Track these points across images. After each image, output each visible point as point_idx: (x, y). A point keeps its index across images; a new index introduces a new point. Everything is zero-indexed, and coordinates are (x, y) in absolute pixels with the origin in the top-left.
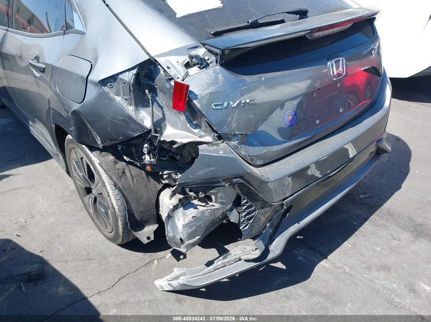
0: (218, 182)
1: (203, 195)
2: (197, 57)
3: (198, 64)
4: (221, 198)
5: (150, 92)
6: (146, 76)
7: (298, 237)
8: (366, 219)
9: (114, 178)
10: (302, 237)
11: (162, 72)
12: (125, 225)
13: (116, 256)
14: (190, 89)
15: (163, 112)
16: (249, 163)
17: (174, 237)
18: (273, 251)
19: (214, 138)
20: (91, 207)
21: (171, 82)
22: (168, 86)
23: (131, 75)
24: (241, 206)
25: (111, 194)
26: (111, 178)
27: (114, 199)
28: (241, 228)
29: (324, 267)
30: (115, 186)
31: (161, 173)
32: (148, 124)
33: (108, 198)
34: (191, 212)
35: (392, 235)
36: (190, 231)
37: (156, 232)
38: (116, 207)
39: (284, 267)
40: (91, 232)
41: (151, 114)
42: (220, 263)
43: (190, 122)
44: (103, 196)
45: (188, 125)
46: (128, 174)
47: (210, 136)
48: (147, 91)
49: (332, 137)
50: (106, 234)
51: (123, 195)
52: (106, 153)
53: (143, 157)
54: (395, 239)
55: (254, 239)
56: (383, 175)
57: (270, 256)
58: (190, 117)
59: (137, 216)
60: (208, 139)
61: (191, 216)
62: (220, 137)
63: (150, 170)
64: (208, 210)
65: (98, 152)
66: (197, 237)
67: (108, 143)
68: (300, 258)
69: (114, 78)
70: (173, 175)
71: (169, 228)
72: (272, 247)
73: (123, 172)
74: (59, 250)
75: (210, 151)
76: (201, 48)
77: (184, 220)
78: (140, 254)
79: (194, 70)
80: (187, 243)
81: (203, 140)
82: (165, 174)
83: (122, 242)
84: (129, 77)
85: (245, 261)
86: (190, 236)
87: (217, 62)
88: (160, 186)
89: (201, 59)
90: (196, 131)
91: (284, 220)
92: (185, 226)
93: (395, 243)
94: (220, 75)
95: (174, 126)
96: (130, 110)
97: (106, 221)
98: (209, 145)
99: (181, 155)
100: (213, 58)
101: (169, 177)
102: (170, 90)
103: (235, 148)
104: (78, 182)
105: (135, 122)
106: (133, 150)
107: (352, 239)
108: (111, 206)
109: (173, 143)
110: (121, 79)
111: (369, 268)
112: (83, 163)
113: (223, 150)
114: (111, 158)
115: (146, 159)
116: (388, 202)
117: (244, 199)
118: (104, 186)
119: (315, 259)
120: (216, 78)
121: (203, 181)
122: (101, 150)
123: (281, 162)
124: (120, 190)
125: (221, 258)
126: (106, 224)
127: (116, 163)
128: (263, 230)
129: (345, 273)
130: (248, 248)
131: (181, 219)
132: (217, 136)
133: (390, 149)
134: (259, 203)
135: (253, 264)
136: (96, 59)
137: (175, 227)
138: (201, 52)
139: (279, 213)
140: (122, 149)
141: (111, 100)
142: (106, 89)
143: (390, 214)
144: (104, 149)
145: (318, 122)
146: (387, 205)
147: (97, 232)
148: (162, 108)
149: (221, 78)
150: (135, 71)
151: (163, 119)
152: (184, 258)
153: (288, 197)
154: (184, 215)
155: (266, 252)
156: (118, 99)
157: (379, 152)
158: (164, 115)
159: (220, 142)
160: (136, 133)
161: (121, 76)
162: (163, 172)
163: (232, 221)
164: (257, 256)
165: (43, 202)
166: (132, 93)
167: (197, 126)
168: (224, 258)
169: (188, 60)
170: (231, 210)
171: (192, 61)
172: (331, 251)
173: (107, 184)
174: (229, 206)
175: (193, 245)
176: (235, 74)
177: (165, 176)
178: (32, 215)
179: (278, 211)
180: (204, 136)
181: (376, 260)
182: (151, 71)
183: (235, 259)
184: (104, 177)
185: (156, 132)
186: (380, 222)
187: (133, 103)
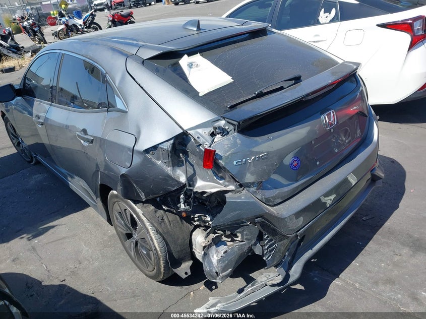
0: (243, 223)
1: (229, 233)
2: (219, 128)
3: (221, 133)
4: (246, 235)
5: (183, 155)
6: (180, 144)
7: (313, 260)
8: (370, 239)
9: (155, 225)
10: (316, 260)
11: (192, 140)
12: (166, 263)
13: (157, 291)
14: (216, 152)
15: (194, 169)
16: (266, 204)
17: (211, 271)
18: (293, 275)
19: (236, 187)
20: (132, 250)
21: (201, 147)
22: (198, 150)
23: (169, 144)
24: (263, 240)
25: (154, 239)
26: (153, 225)
27: (156, 242)
28: (264, 258)
29: (337, 285)
30: (157, 232)
31: (192, 217)
32: (183, 179)
33: (151, 242)
34: (223, 248)
35: (394, 252)
36: (223, 265)
37: (192, 268)
38: (158, 249)
39: (303, 288)
40: (133, 272)
41: (185, 171)
42: (249, 289)
43: (216, 175)
44: (146, 241)
45: (215, 178)
46: (166, 220)
47: (233, 185)
48: (181, 154)
49: (332, 174)
50: (147, 272)
51: (164, 238)
52: (147, 204)
53: (179, 205)
54: (397, 255)
55: (276, 266)
56: (382, 197)
57: (291, 280)
58: (216, 171)
59: (176, 255)
60: (232, 187)
61: (223, 252)
62: (241, 186)
63: (185, 216)
64: (237, 246)
65: (141, 204)
66: (230, 270)
67: (151, 197)
68: (316, 279)
69: (155, 147)
70: (203, 217)
71: (206, 264)
72: (291, 272)
73: (163, 219)
74: (108, 290)
75: (235, 198)
76: (221, 120)
77: (217, 256)
78: (178, 288)
79: (218, 138)
80: (221, 275)
81: (228, 188)
82: (196, 217)
83: (163, 278)
84: (168, 146)
85: (270, 286)
86: (224, 270)
87: (235, 130)
88: (192, 227)
89: (223, 129)
90: (221, 182)
91: (299, 248)
92: (218, 261)
93: (397, 258)
94: (238, 140)
95: (204, 179)
96: (169, 170)
97: (147, 261)
98: (232, 193)
99: (210, 202)
100: (232, 127)
101: (200, 219)
102: (199, 152)
103: (254, 193)
104: (119, 229)
105: (173, 179)
106: (169, 199)
107: (360, 258)
108: (153, 249)
109: (204, 193)
110: (161, 148)
111: (376, 283)
112: (126, 214)
113: (244, 196)
114: (152, 208)
115: (182, 207)
116: (388, 221)
117: (266, 235)
118: (148, 232)
119: (328, 279)
120: (235, 142)
121: (231, 223)
122: (144, 203)
123: (292, 200)
124: (161, 235)
125: (250, 285)
126: (147, 264)
127: (156, 212)
128: (283, 259)
129: (356, 288)
130: (272, 275)
131: (215, 256)
132: (239, 185)
133: (383, 175)
134: (277, 237)
135: (277, 288)
136: (139, 133)
137: (210, 263)
138: (222, 123)
139: (295, 243)
140: (160, 200)
141: (154, 164)
142: (149, 156)
143: (391, 232)
144: (147, 202)
145: (318, 163)
146: (387, 224)
147: (138, 271)
148: (192, 166)
149: (238, 141)
150: (172, 142)
151: (195, 174)
152: (216, 288)
153: (301, 229)
154: (217, 252)
155: (287, 277)
156: (159, 163)
157: (374, 179)
158: (194, 171)
159: (241, 189)
160: (174, 187)
161: (161, 146)
162: (194, 216)
163: (257, 253)
164: (281, 281)
165: (87, 249)
166: (170, 158)
167: (222, 178)
168: (252, 285)
169: (213, 130)
170: (255, 244)
171: (215, 131)
172: (342, 271)
173: (150, 231)
174: (254, 241)
175: (227, 276)
176: (250, 137)
177: (196, 219)
178: (79, 261)
179: (294, 241)
180: (228, 186)
181: (382, 275)
182: (184, 139)
183: (262, 285)
184: (147, 224)
185: (190, 186)
186: (383, 240)
187: (171, 165)
